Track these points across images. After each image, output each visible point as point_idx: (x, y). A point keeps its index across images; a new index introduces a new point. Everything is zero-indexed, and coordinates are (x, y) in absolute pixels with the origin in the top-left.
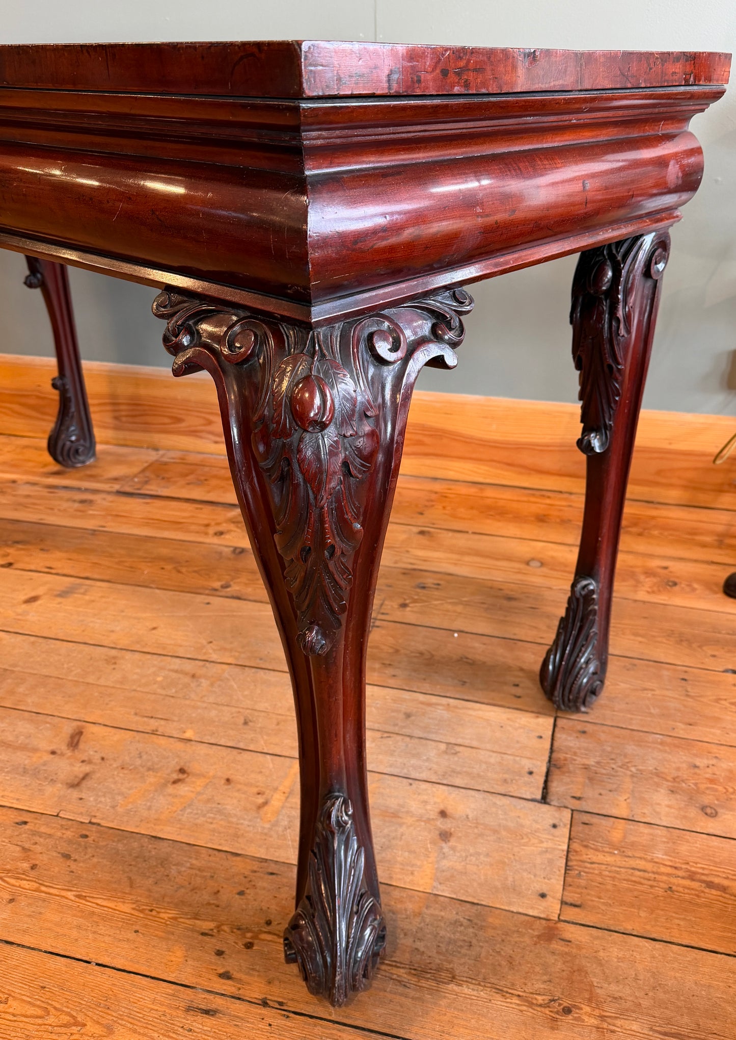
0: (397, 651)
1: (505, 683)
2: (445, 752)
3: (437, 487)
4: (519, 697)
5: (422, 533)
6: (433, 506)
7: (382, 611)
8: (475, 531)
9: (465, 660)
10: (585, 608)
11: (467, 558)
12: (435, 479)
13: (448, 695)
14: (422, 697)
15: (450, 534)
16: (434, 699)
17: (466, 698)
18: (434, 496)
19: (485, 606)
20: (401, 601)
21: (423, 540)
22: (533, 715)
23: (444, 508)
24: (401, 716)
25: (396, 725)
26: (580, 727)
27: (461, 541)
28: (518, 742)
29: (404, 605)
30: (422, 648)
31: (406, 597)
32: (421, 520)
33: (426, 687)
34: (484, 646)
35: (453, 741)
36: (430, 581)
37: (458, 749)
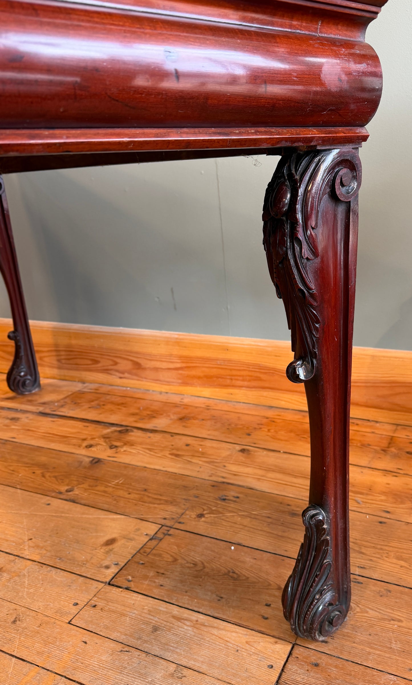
0: (175, 560)
1: (258, 603)
2: (172, 675)
3: (270, 413)
4: (266, 618)
5: (243, 451)
6: (261, 428)
7: (181, 520)
8: (285, 451)
9: (231, 574)
10: (318, 538)
11: (271, 475)
12: (271, 407)
13: (201, 610)
14: (176, 610)
15: (265, 452)
16: (186, 614)
17: (216, 615)
18: (265, 421)
19: (270, 520)
20: (199, 512)
21: (241, 457)
22: (273, 640)
23: (269, 430)
24: (149, 629)
25: (139, 638)
26: (313, 659)
27: (271, 459)
28: (246, 670)
29: (201, 516)
30: (198, 558)
31: (205, 508)
32: (247, 440)
33: (185, 600)
34: (254, 561)
35: (184, 662)
36: (232, 493)
37: (186, 672)
